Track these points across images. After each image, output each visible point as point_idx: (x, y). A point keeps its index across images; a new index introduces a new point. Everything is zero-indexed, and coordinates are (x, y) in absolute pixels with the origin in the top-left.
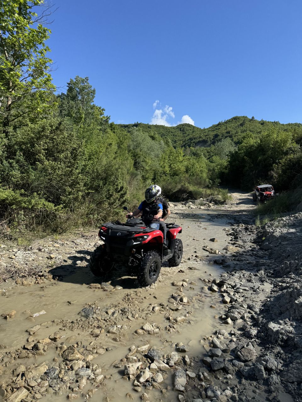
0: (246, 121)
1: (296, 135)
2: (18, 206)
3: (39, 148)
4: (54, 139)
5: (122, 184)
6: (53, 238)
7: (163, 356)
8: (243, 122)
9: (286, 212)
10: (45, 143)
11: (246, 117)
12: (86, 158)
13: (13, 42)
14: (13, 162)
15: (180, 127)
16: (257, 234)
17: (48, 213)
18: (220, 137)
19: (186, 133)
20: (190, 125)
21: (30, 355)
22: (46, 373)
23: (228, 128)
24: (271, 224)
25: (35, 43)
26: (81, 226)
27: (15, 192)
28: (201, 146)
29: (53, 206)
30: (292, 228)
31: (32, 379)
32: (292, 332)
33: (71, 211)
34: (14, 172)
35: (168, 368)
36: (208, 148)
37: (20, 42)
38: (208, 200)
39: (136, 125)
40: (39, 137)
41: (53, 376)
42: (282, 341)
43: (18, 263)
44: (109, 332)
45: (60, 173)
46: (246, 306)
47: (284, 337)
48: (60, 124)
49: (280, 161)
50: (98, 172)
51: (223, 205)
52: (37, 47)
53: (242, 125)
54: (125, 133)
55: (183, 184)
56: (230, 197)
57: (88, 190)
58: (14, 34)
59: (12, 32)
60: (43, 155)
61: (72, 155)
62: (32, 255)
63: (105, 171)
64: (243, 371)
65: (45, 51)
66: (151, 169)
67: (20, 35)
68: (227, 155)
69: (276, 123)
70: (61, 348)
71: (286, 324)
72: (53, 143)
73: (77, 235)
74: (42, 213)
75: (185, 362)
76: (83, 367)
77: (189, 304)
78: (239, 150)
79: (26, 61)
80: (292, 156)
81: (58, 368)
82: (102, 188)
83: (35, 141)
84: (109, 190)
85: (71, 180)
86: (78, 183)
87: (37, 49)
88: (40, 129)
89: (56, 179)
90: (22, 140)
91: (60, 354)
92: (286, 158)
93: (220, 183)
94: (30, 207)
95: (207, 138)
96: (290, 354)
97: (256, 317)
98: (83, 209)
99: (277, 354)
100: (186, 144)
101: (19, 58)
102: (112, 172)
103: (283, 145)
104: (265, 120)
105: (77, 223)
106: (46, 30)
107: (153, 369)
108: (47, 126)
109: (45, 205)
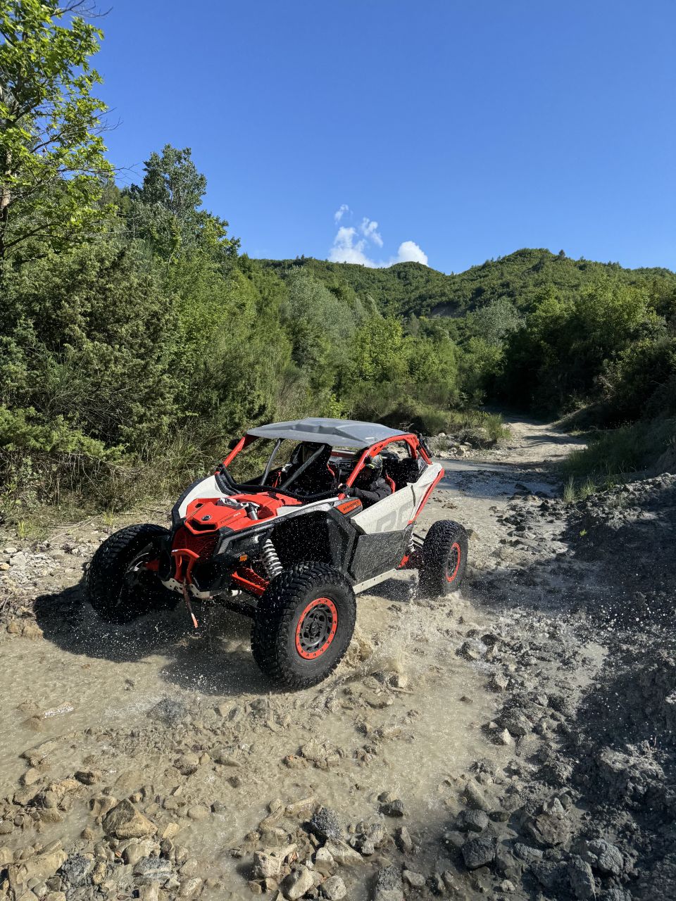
0: (545, 260)
1: (657, 296)
2: (21, 445)
3: (71, 311)
4: (106, 289)
5: (262, 399)
6: (100, 523)
7: (349, 827)
8: (540, 263)
9: (633, 471)
10: (86, 299)
11: (547, 251)
12: (180, 338)
13: (15, 57)
14: (10, 343)
15: (398, 270)
16: (568, 520)
17: (91, 462)
18: (487, 295)
19: (410, 284)
20: (421, 265)
21: (27, 819)
22: (60, 871)
23: (506, 275)
24: (599, 499)
25: (65, 61)
26: (166, 494)
27: (13, 414)
28: (445, 314)
29: (102, 447)
30: (649, 511)
31: (25, 886)
32: (657, 775)
33: (144, 459)
34: (13, 367)
35: (360, 861)
36: (460, 320)
37: (30, 57)
38: (456, 437)
39: (300, 263)
40: (72, 284)
41: (79, 878)
42: (633, 798)
43: (14, 580)
44: (219, 761)
45: (119, 369)
46: (545, 701)
47: (640, 788)
48: (122, 255)
49: (621, 353)
50: (207, 370)
51: (490, 451)
52: (70, 72)
53: (536, 268)
54: (276, 279)
55: (401, 400)
56: (507, 431)
57: (183, 412)
58: (17, 40)
59: (12, 36)
60: (80, 326)
61: (148, 329)
62: (48, 561)
63: (226, 367)
64: (541, 872)
65: (89, 82)
66: (330, 364)
67: (32, 41)
68: (502, 338)
69: (612, 267)
70: (102, 803)
71: (643, 753)
72: (105, 299)
73: (157, 514)
74: (77, 462)
75: (400, 845)
76: (152, 854)
77: (411, 692)
78: (529, 325)
79: (44, 105)
80: (647, 342)
81: (91, 857)
82: (216, 408)
83: (62, 295)
84: (232, 413)
85: (145, 387)
86: (162, 395)
87: (70, 76)
88: (76, 267)
89: (110, 384)
90: (33, 291)
91: (100, 819)
92: (635, 347)
93: (484, 400)
94: (48, 449)
95: (459, 297)
96: (655, 831)
97: (570, 730)
98: (172, 457)
99: (623, 832)
100: (410, 309)
101: (27, 97)
102: (240, 372)
103: (626, 317)
104: (587, 259)
105: (157, 487)
106: (92, 30)
107: (321, 862)
108: (91, 260)
109: (82, 445)
